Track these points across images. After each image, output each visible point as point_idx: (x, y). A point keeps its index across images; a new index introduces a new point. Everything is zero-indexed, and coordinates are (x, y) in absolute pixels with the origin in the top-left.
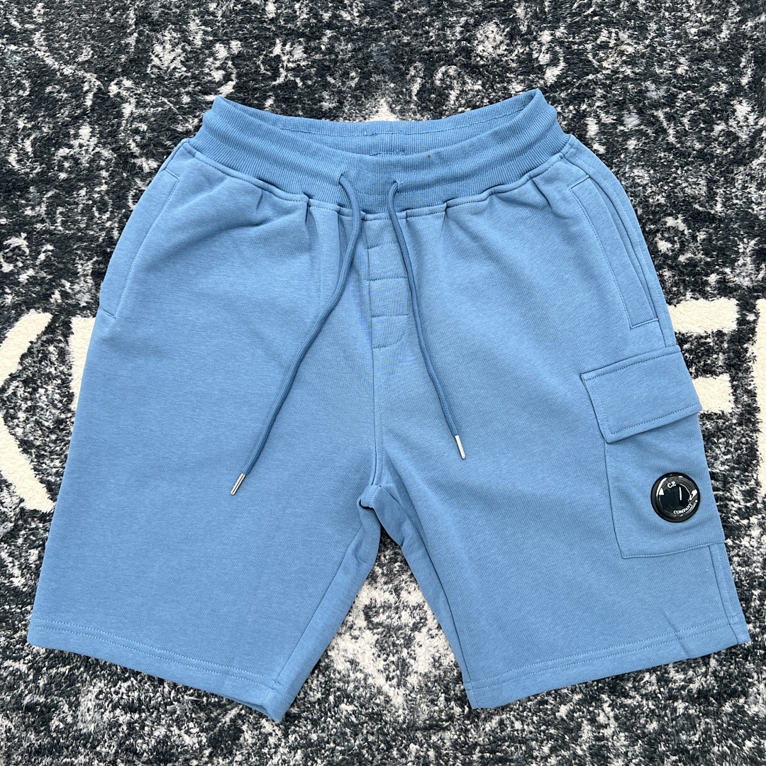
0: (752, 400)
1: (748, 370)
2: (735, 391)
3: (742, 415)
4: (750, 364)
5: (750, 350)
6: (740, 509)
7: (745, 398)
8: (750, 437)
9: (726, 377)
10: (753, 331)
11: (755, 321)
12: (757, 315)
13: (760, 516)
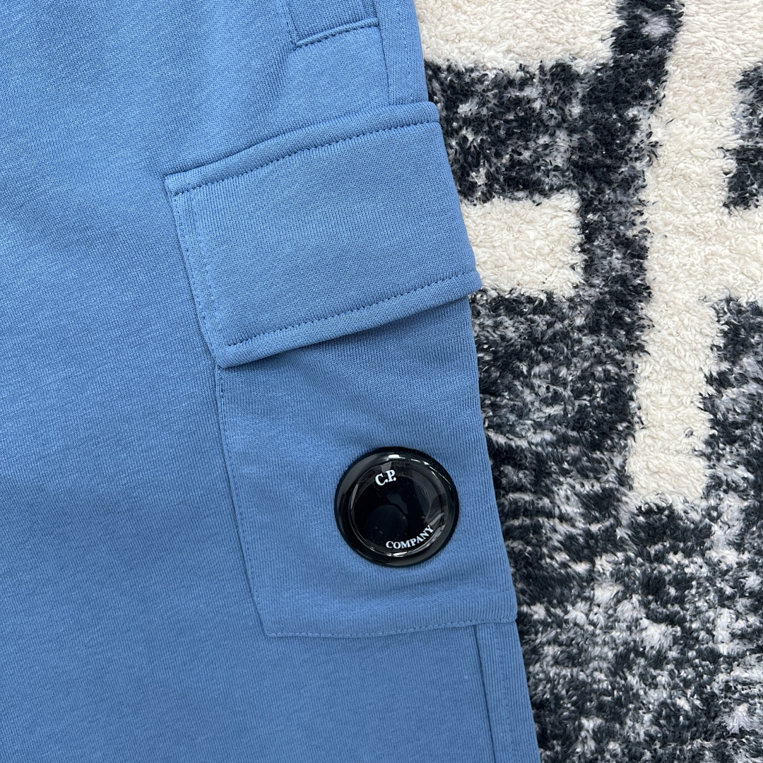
0: (633, 265)
1: (631, 183)
2: (589, 239)
3: (600, 304)
4: (639, 165)
5: (644, 125)
6: (571, 538)
7: (616, 259)
8: (618, 364)
9: (568, 201)
10: (657, 70)
11: (666, 41)
12: (675, 21)
13: (620, 555)
